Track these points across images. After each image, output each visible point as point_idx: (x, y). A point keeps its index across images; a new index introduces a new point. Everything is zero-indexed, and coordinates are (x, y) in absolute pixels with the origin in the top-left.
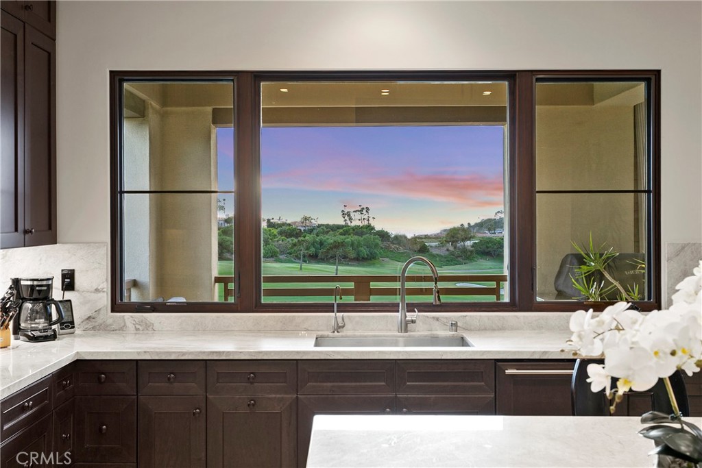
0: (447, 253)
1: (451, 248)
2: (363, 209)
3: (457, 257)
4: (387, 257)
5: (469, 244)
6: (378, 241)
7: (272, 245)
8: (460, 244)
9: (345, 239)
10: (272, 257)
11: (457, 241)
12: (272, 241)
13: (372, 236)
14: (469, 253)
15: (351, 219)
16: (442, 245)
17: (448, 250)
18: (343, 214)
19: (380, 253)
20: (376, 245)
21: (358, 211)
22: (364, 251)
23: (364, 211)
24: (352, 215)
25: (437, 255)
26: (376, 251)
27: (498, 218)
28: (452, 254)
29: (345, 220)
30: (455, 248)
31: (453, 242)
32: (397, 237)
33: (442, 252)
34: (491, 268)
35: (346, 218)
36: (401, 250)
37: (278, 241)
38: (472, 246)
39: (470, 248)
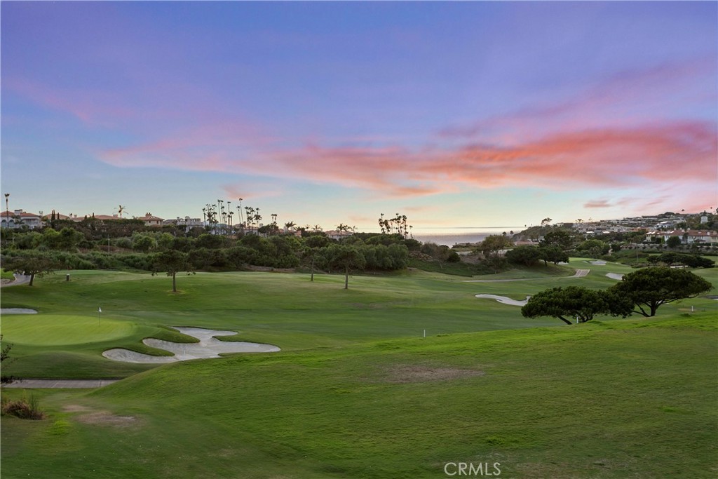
0: (479, 262)
1: (483, 257)
2: (400, 217)
3: (489, 266)
4: (415, 266)
5: (502, 253)
6: (405, 250)
7: (293, 254)
8: (493, 253)
9: (370, 248)
10: (292, 267)
11: (489, 250)
12: (295, 251)
13: (399, 246)
14: (502, 262)
15: (388, 228)
16: (474, 254)
17: (480, 259)
18: (381, 223)
19: (406, 262)
20: (403, 254)
21: (395, 219)
22: (390, 261)
23: (401, 220)
24: (389, 223)
25: (469, 264)
26: (402, 260)
27: (544, 225)
28: (484, 262)
29: (383, 229)
30: (487, 257)
31: (485, 251)
32: (427, 246)
33: (474, 261)
34: (524, 278)
35: (384, 227)
36: (431, 259)
37: (300, 251)
38: (506, 255)
39: (503, 256)
